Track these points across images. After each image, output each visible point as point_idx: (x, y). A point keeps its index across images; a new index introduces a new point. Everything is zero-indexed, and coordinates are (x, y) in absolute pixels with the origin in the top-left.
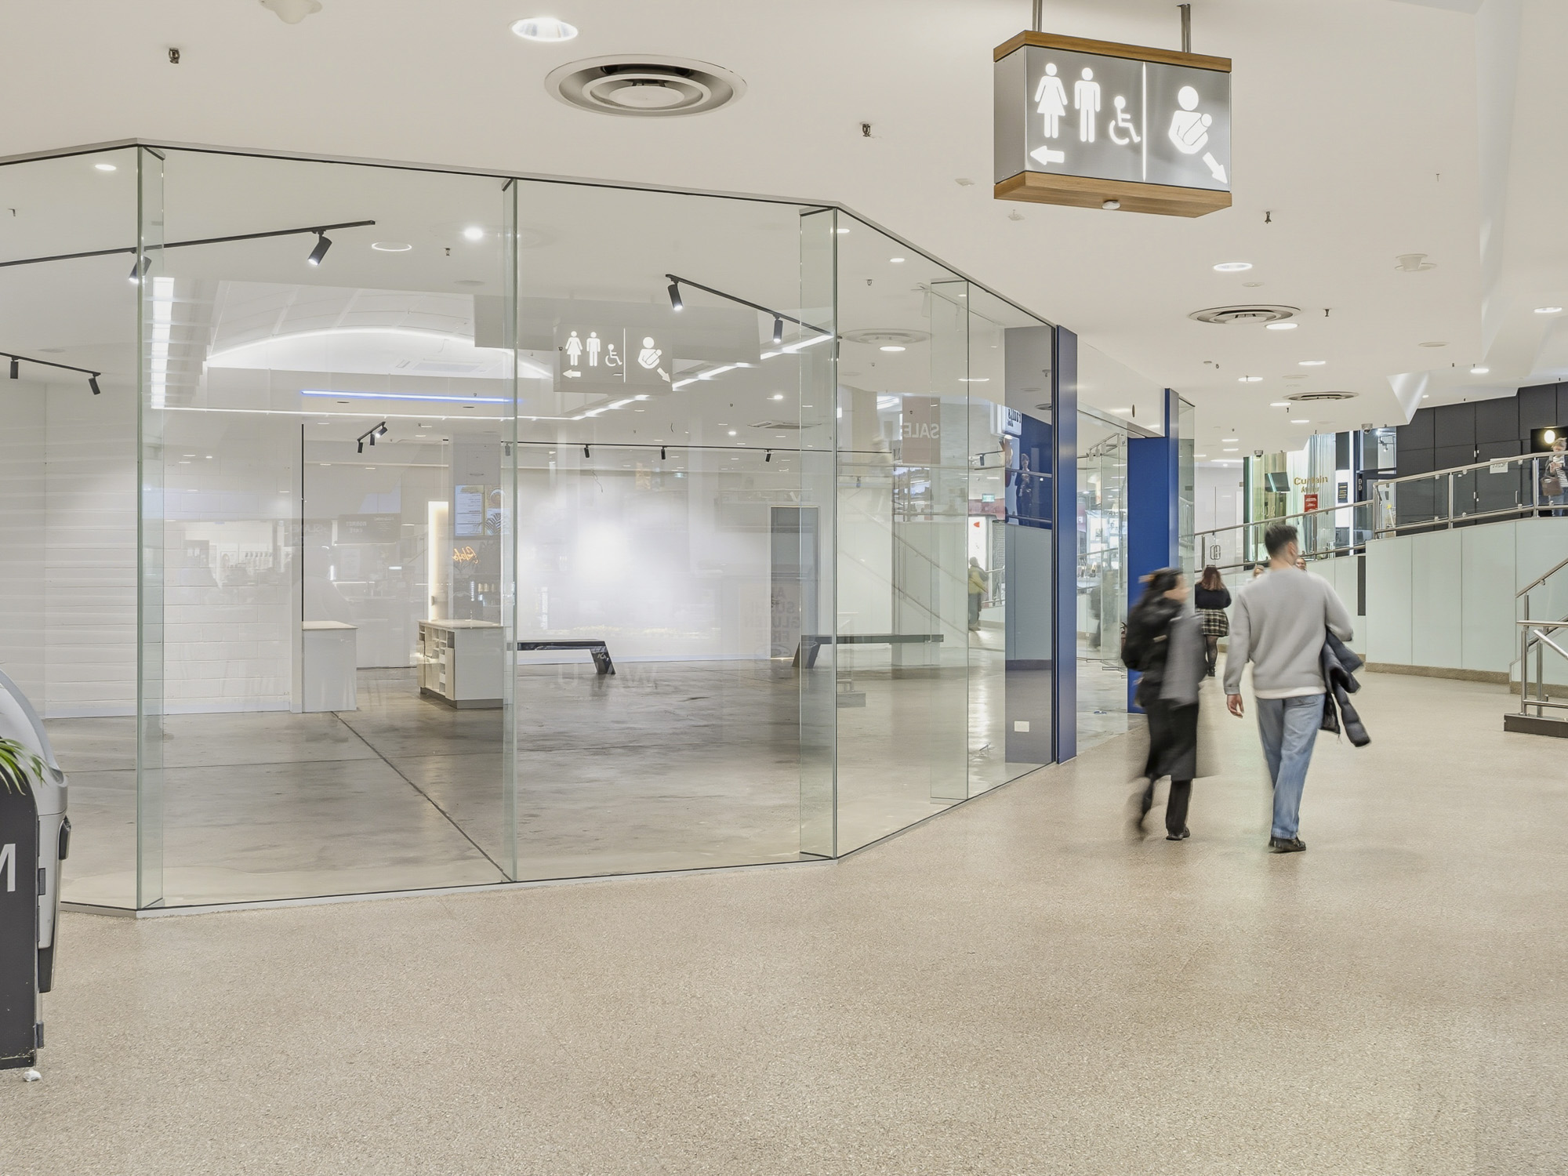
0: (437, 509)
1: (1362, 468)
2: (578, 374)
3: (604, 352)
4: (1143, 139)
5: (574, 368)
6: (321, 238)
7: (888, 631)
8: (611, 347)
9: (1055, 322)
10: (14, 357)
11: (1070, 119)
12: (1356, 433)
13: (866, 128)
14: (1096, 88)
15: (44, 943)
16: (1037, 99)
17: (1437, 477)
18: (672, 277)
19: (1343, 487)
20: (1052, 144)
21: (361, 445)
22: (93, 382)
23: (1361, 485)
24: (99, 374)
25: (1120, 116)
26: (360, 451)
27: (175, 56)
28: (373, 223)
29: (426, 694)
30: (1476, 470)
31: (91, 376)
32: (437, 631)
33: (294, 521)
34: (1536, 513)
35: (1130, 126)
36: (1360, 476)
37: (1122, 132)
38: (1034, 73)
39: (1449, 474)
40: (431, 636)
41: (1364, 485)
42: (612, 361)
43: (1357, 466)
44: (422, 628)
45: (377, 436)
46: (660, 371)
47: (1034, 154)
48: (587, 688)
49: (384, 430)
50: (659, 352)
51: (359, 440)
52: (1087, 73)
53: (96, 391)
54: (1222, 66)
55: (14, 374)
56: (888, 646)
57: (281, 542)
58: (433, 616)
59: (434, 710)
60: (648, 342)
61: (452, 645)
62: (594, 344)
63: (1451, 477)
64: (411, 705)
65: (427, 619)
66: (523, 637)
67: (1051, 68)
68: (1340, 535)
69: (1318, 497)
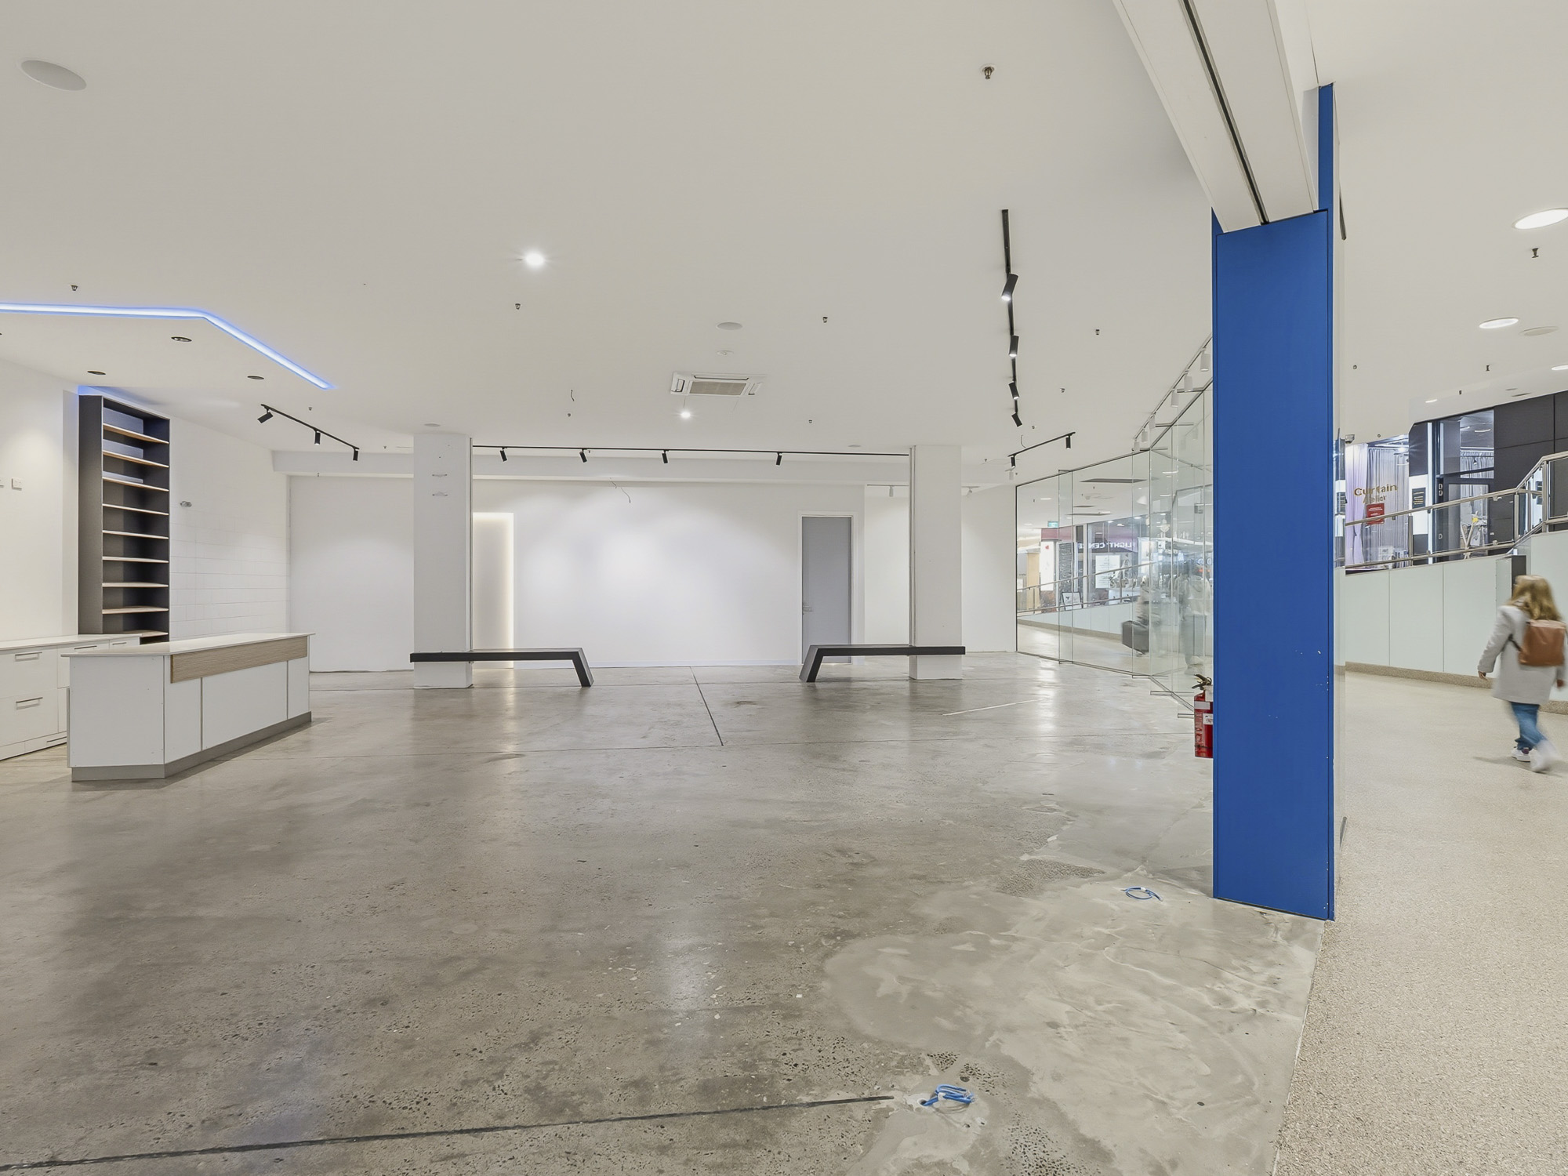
1: (1442, 473)
12: (1435, 422)
19: (1419, 493)
23: (1443, 490)
36: (1441, 481)
41: (1445, 490)
43: (1436, 470)
68: (1418, 543)
69: (1385, 506)
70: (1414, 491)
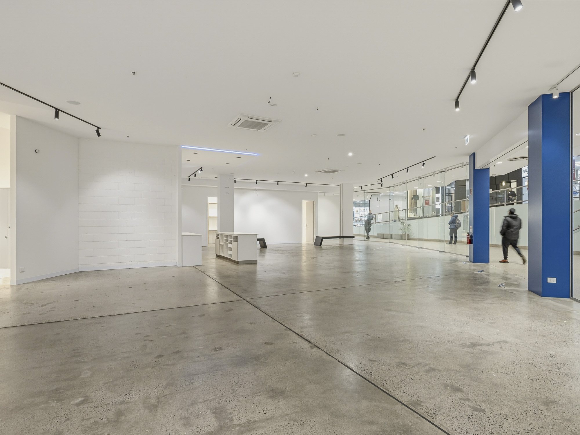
12: (442, 187)
19: (438, 198)
24: (100, 128)
31: (97, 129)
32: (227, 236)
40: (222, 237)
43: (442, 193)
44: (218, 235)
49: (202, 170)
51: (189, 177)
61: (236, 241)
68: (437, 211)
69: (430, 201)
70: (437, 197)
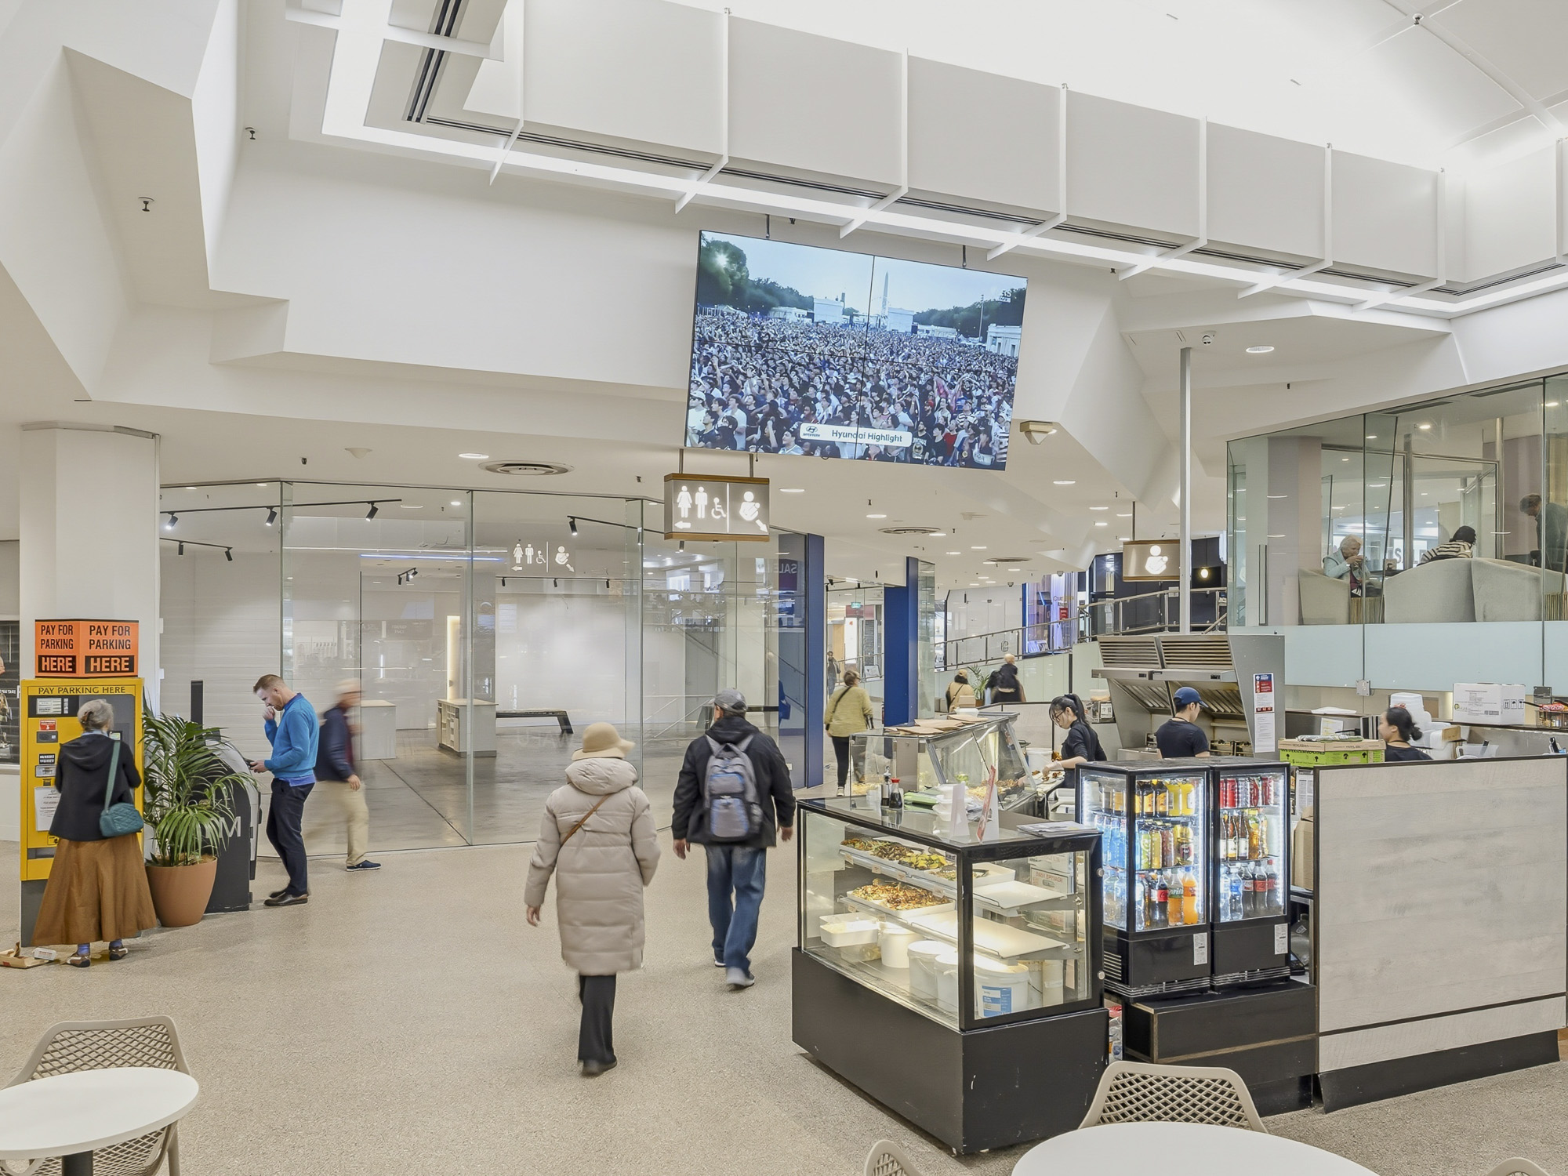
0: (453, 620)
1: (1095, 591)
2: (521, 568)
3: (535, 555)
4: (727, 515)
5: (519, 565)
6: (373, 507)
7: (762, 704)
8: (539, 552)
9: (805, 531)
10: (181, 542)
11: (693, 508)
13: (639, 479)
14: (705, 495)
15: (252, 859)
16: (678, 501)
17: (1128, 601)
18: (572, 517)
19: (1082, 604)
20: (685, 520)
21: (400, 579)
22: (228, 554)
23: (1094, 602)
25: (717, 506)
26: (400, 583)
27: (304, 461)
28: (401, 500)
29: (443, 748)
30: (1136, 600)
31: (227, 549)
32: (449, 706)
33: (356, 622)
34: (1167, 629)
35: (722, 511)
36: (1093, 596)
37: (718, 513)
38: (678, 490)
39: (1119, 602)
40: (445, 711)
42: (540, 560)
43: (1091, 589)
44: (440, 704)
45: (411, 577)
46: (568, 565)
47: (676, 525)
48: (554, 744)
49: (415, 573)
50: (568, 555)
51: (399, 576)
52: (701, 489)
53: (230, 559)
54: (765, 482)
55: (181, 552)
56: (762, 713)
57: (344, 635)
58: (450, 698)
59: (446, 758)
60: (561, 549)
61: (458, 717)
62: (530, 551)
63: (1121, 604)
64: (432, 755)
65: (446, 698)
66: (500, 709)
67: (684, 488)
69: (1069, 610)
70: (1080, 601)
